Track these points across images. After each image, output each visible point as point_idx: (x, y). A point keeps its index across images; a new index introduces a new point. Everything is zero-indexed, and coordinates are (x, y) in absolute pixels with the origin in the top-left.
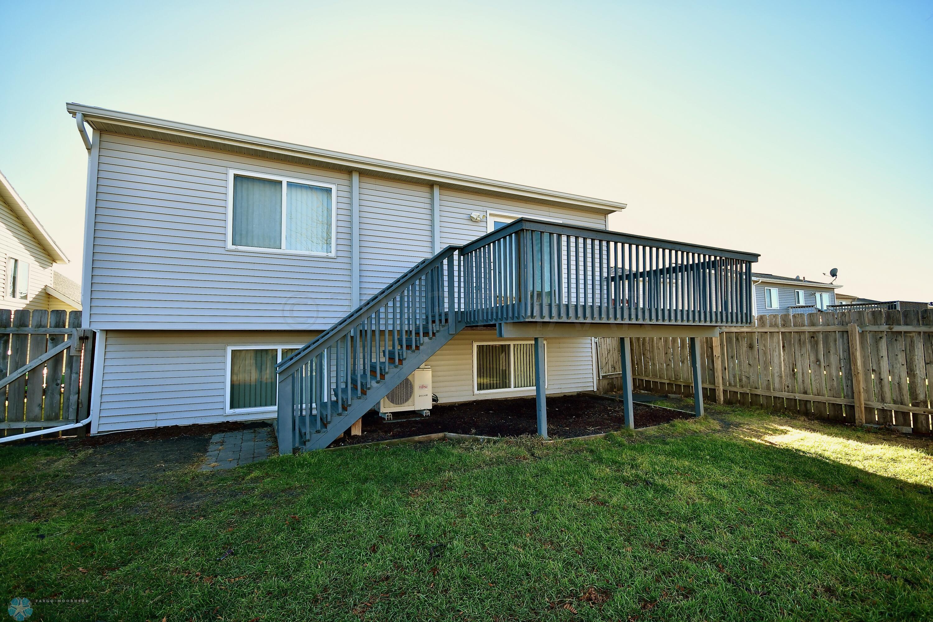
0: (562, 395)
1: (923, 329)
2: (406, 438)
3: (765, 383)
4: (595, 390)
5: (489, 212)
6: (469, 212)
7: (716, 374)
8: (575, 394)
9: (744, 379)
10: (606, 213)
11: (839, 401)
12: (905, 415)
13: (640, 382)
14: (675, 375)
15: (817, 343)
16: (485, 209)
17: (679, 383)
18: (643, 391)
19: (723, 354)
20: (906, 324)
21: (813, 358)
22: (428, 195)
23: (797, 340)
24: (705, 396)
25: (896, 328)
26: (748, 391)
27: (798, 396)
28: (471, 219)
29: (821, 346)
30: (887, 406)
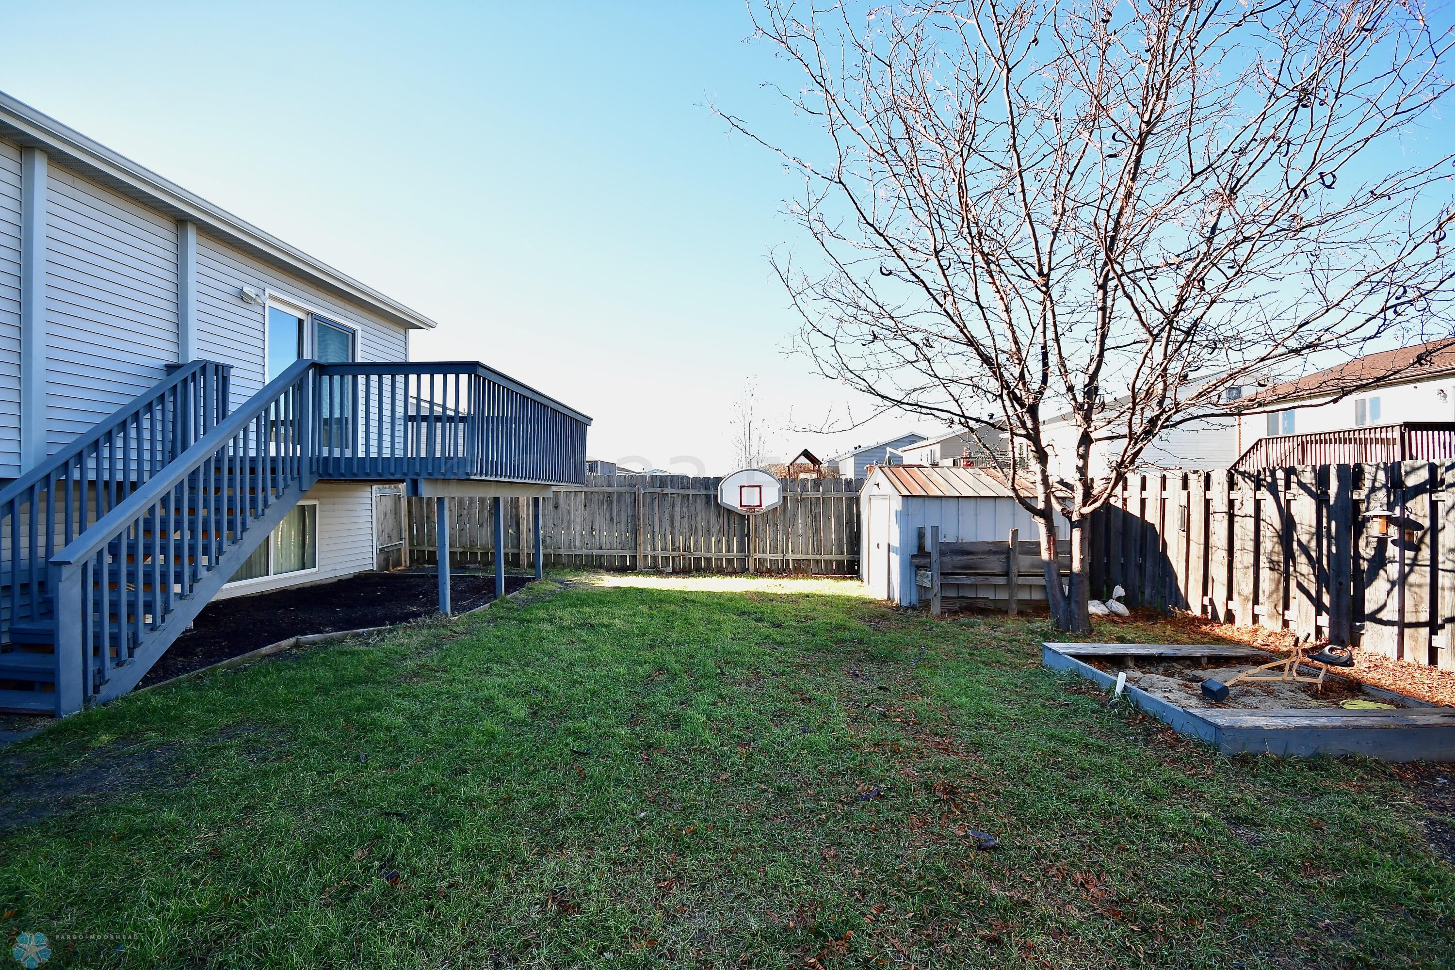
0: (336, 580)
1: (681, 491)
2: (251, 653)
3: (567, 542)
4: (375, 569)
5: (268, 291)
6: (239, 284)
7: (521, 537)
8: (351, 576)
9: (548, 540)
10: (407, 326)
11: (624, 553)
12: (667, 558)
13: (421, 553)
14: (470, 541)
15: (612, 502)
16: (262, 285)
17: (476, 551)
18: (426, 566)
19: (528, 515)
20: (672, 488)
21: (608, 516)
22: (171, 237)
23: (596, 499)
24: (507, 562)
25: (666, 491)
26: (552, 552)
27: (595, 552)
28: (242, 296)
29: (615, 504)
30: (656, 553)
